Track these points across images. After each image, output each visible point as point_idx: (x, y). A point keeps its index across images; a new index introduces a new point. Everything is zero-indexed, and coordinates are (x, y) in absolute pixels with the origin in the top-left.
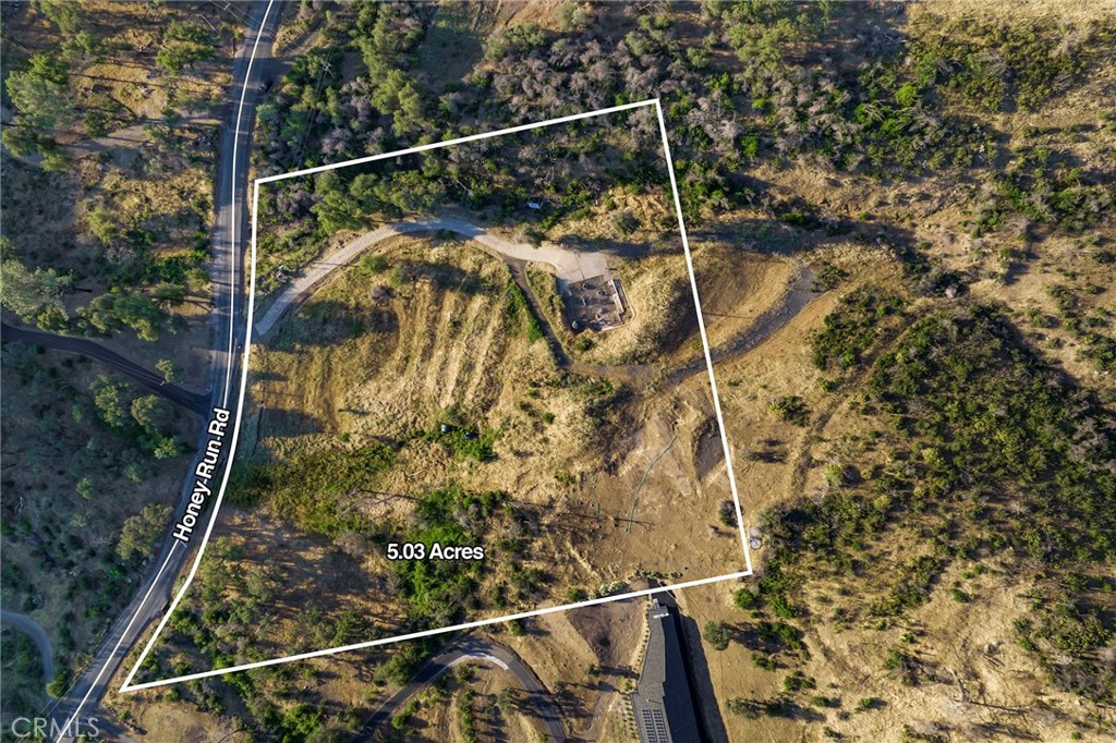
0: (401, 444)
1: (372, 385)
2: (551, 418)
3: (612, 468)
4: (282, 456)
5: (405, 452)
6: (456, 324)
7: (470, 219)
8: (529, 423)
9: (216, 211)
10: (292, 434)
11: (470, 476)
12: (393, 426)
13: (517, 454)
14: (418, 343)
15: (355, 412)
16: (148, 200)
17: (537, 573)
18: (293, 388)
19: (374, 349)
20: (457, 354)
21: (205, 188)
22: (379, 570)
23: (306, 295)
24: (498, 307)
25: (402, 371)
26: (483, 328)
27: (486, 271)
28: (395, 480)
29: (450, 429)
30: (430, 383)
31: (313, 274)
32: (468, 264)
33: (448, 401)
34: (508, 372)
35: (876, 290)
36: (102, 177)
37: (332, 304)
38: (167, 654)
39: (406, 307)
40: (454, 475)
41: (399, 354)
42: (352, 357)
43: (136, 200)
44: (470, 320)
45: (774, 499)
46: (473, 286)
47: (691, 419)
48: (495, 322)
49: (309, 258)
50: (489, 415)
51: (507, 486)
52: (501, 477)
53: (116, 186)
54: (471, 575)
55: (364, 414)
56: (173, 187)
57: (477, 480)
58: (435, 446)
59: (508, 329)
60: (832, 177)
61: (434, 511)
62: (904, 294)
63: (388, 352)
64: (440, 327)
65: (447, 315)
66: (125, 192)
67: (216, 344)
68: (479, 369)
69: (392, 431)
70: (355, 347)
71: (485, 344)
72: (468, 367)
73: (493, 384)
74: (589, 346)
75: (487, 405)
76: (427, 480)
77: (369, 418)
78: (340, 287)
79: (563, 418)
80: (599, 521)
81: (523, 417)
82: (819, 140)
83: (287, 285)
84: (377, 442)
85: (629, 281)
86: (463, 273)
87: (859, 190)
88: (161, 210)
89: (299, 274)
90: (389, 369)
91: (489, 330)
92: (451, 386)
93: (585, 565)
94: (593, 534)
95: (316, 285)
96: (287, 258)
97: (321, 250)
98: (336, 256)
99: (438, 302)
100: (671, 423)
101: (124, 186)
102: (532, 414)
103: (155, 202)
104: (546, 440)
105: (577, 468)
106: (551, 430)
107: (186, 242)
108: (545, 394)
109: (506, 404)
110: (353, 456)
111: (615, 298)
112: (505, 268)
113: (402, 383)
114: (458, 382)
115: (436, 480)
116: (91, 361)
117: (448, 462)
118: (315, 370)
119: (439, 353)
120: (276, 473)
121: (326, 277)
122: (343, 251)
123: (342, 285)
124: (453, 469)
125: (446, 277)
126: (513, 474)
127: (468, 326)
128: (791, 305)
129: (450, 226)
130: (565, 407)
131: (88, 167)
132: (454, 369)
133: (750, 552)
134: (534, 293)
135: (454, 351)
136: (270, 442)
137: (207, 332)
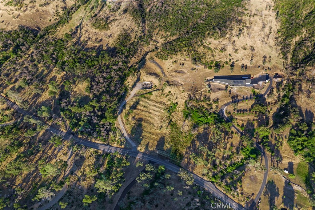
0: (171, 120)
1: (155, 124)
2: (170, 92)
3: (182, 85)
4: (170, 146)
5: (173, 120)
6: (145, 107)
7: (123, 100)
8: (170, 96)
9: (99, 150)
10: (164, 143)
12: (166, 121)
13: (176, 98)
14: (147, 114)
15: (161, 128)
16: (89, 165)
17: (204, 98)
18: (152, 141)
19: (147, 122)
20: (152, 107)
21: (92, 150)
22: (203, 129)
23: (128, 135)
24: (143, 99)
25: (153, 118)
26: (147, 102)
27: (135, 100)
28: (180, 123)
29: (169, 111)
30: (157, 113)
31: (124, 132)
32: (132, 103)
33: (162, 111)
34: (159, 99)
36: (77, 175)
37: (133, 129)
38: (226, 182)
39: (138, 115)
40: (180, 111)
41: (149, 118)
42: (147, 127)
43: (88, 168)
44: (145, 104)
45: (191, 64)
46: (137, 103)
47: (174, 74)
48: (146, 100)
49: (119, 131)
50: (167, 104)
51: (184, 101)
52: (181, 102)
53: (81, 172)
54: (204, 110)
55: (162, 126)
56: (88, 158)
57: (182, 106)
58: (172, 114)
59: (148, 99)
61: (187, 116)
63: (148, 120)
64: (144, 110)
65: (142, 108)
66: (84, 170)
67: (135, 156)
68: (156, 104)
69: (167, 122)
70: (145, 126)
71: (150, 103)
72: (155, 106)
73: (160, 103)
74: (156, 86)
75: (164, 104)
76: (180, 116)
77: (163, 126)
78: (129, 127)
79: (170, 90)
80: (193, 87)
81: (169, 97)
83: (125, 137)
84: (169, 125)
85: (144, 80)
86: (134, 104)
88: (93, 162)
89: (123, 135)
90: (152, 121)
91: (148, 101)
92: (159, 110)
93: (202, 90)
94: (195, 88)
95: (127, 132)
96: (118, 136)
97: (119, 129)
98: (121, 127)
99: (139, 109)
100: (174, 76)
101: (82, 170)
102: (168, 95)
103: (90, 163)
104: (174, 94)
105: (181, 89)
106: (172, 92)
107: (104, 160)
108: (164, 93)
109: (165, 100)
110: (172, 131)
111: (147, 83)
112: (135, 97)
113: (156, 119)
114: (158, 108)
115: (181, 115)
117: (177, 112)
118: (148, 135)
119: (151, 111)
120: (174, 149)
121: (125, 130)
122: (121, 125)
123: (128, 126)
124: (178, 111)
125: (134, 107)
126: (181, 100)
127: (146, 105)
129: (123, 105)
130: (167, 89)
131: (72, 179)
132: (155, 108)
133: (200, 67)
134: (142, 93)
135: (151, 108)
136: (165, 148)
137: (131, 158)
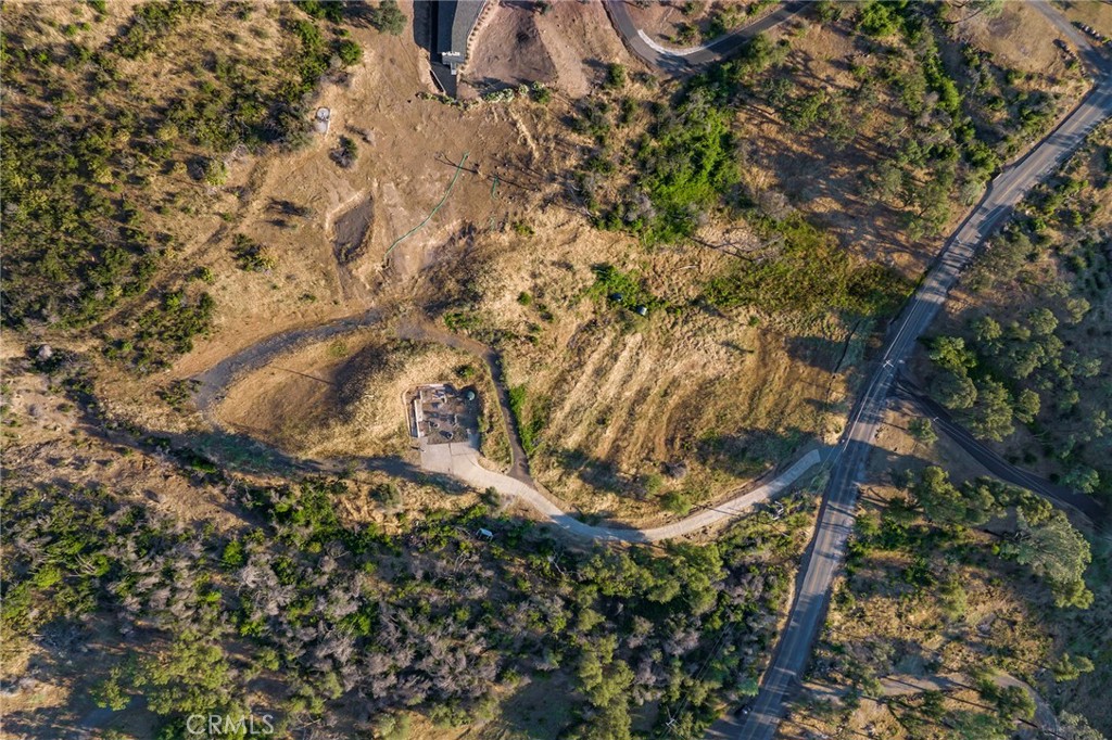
0: (695, 302)
1: (710, 373)
2: (522, 298)
3: (468, 230)
4: (828, 315)
5: (693, 294)
6: (602, 421)
7: (558, 531)
8: (547, 298)
9: (830, 590)
10: (814, 339)
11: (628, 253)
12: (699, 324)
13: (569, 267)
14: (648, 408)
15: (736, 348)
16: (899, 616)
17: (579, 130)
18: (797, 387)
19: (699, 411)
20: (609, 389)
21: (836, 617)
22: (755, 170)
23: (755, 486)
24: (552, 431)
25: (674, 382)
26: (574, 412)
27: (554, 473)
28: (712, 264)
29: (638, 309)
30: (647, 363)
31: (745, 503)
32: (574, 483)
33: (632, 340)
34: (558, 359)
35: (128, 370)
36: (941, 648)
37: (730, 470)
38: (1008, 124)
39: (653, 450)
40: (645, 257)
41: (673, 401)
42: (725, 408)
43: (911, 618)
44: (586, 423)
45: (292, 160)
46: (573, 460)
47: (366, 267)
48: (559, 416)
49: (744, 523)
50: (590, 316)
51: (589, 233)
52: (594, 245)
53: (928, 636)
54: (654, 143)
55: (727, 344)
56: (869, 624)
57: (621, 247)
58: (658, 294)
59: (547, 406)
60: (151, 503)
61: (677, 223)
62: (98, 360)
63: (684, 405)
64: (621, 422)
65: (610, 433)
66: (921, 628)
67: (867, 449)
68: (589, 369)
69: (701, 318)
70: (720, 418)
71: (577, 394)
72: (600, 373)
73: (578, 349)
74: (461, 371)
75: (591, 326)
76: (676, 258)
77: (723, 338)
78: (718, 485)
79: (508, 297)
80: (498, 177)
81: (552, 307)
82: (154, 546)
83: (774, 498)
84: (721, 311)
85: (400, 433)
86: (581, 476)
87: (126, 483)
88: (888, 602)
89: (759, 507)
90: (689, 386)
91: (567, 408)
92: (625, 355)
93: (523, 128)
94: (506, 162)
95: (744, 492)
96: (767, 527)
97: (728, 528)
98: (715, 519)
99: (616, 448)
100: (389, 268)
101: (921, 635)
102: (542, 307)
103: (892, 612)
104: (534, 276)
105: (506, 239)
106: (525, 286)
107: (871, 564)
108: (522, 327)
109: (569, 324)
110: (750, 300)
111: (420, 416)
112: (534, 472)
113: (677, 369)
114: (616, 358)
115: (667, 255)
116: (1005, 457)
117: (647, 274)
118: (768, 402)
119: (629, 394)
120: (842, 299)
121: (730, 499)
122: (705, 523)
123: (715, 487)
124: (644, 265)
125: (602, 475)
126: (579, 246)
127: (589, 416)
128: (227, 372)
129: (583, 528)
130: (503, 308)
131: (953, 660)
132: (617, 373)
133: (329, 112)
134: (508, 438)
135: (612, 393)
136: (838, 335)
137: (873, 464)
